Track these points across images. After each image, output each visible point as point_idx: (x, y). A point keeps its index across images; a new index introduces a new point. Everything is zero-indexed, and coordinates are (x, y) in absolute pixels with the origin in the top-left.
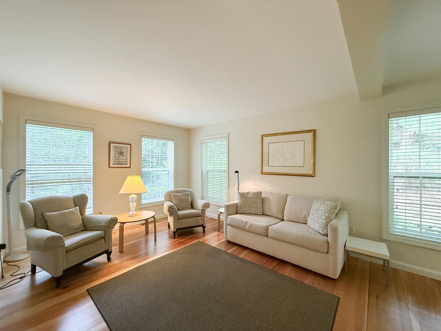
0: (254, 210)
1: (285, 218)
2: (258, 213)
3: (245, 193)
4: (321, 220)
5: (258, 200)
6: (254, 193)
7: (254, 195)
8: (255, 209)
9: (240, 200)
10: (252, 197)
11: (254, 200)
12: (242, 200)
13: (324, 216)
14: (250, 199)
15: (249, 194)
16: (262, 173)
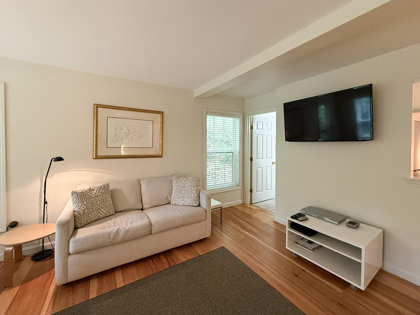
0: (105, 212)
1: (145, 206)
2: (110, 213)
3: (86, 191)
4: (192, 195)
5: (107, 196)
6: (101, 188)
7: (101, 190)
8: (106, 209)
9: (80, 204)
10: (99, 194)
11: (103, 197)
12: (85, 203)
13: (194, 190)
14: (97, 198)
15: (92, 190)
16: (97, 157)
